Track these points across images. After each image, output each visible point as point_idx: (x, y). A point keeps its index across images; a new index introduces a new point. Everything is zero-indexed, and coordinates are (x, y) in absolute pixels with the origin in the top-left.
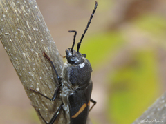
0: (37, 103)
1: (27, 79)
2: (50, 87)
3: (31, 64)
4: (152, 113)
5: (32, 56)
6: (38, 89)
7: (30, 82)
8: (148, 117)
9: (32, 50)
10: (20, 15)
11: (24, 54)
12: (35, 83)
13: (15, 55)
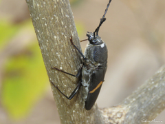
0: (57, 80)
1: (53, 59)
2: (72, 66)
3: (59, 46)
4: (143, 93)
5: (62, 39)
6: (61, 68)
7: (56, 62)
8: (139, 95)
9: (63, 34)
10: (58, 3)
11: (55, 37)
12: (60, 62)
13: (47, 38)
